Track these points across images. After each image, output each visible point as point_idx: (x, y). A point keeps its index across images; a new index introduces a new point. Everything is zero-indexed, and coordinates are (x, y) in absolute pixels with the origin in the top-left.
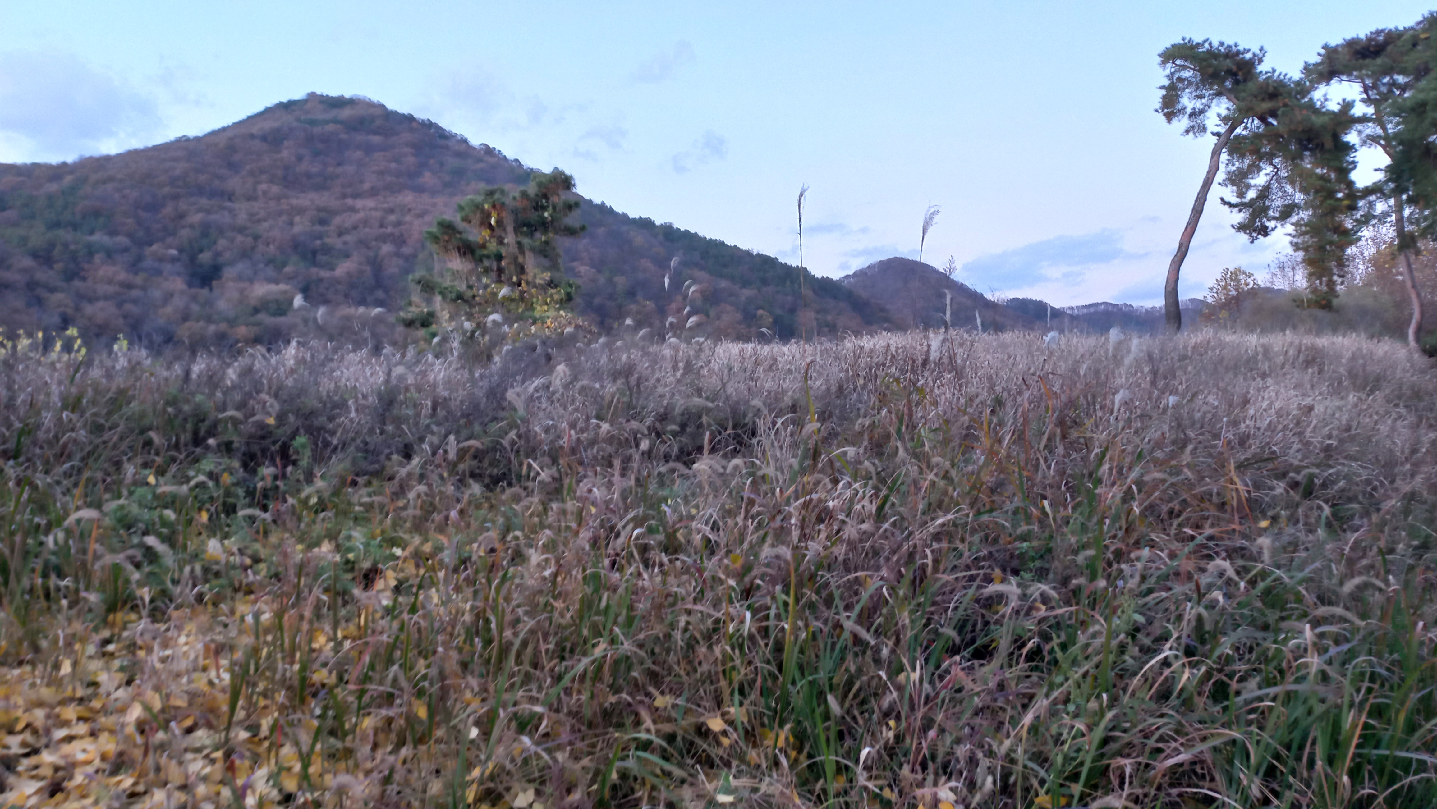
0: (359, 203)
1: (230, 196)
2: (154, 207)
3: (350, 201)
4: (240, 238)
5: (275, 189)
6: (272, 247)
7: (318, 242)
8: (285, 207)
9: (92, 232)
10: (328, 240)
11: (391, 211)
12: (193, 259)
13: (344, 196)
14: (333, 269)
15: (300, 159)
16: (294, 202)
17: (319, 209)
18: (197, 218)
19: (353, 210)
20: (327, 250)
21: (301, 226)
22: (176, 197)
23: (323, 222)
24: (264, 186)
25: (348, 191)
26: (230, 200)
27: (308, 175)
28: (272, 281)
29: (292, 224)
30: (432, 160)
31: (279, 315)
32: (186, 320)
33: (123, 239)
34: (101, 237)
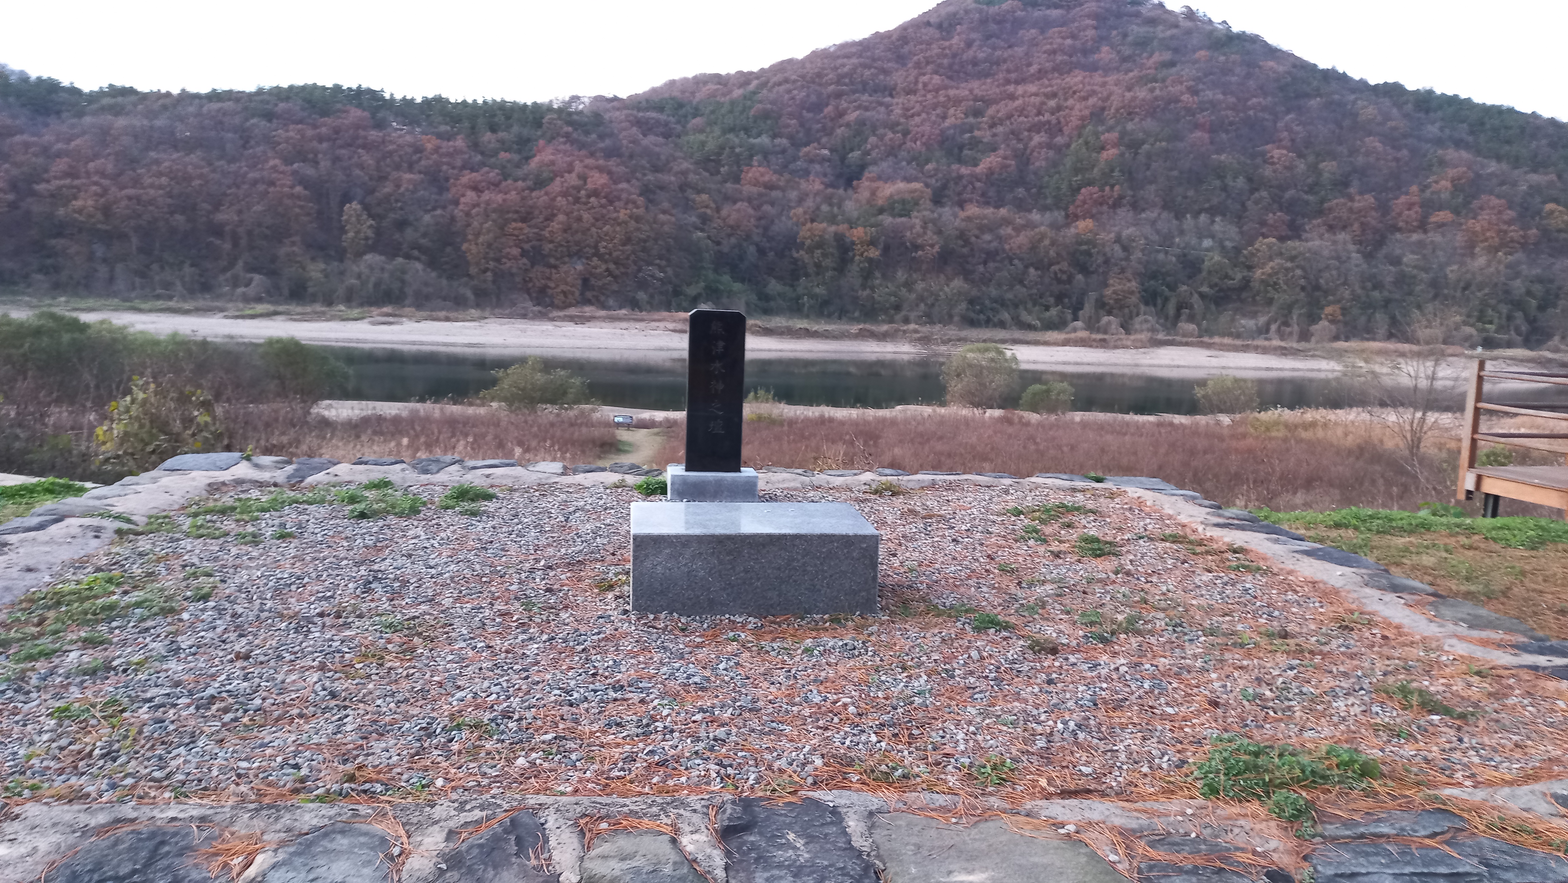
0: (1020, 90)
1: (891, 91)
2: (817, 107)
3: (1011, 88)
4: (890, 135)
5: (937, 80)
6: (918, 142)
7: (967, 135)
8: (942, 99)
9: (759, 135)
10: (977, 133)
11: (1054, 95)
12: (843, 159)
13: (1008, 82)
14: (976, 165)
15: (969, 44)
16: (952, 92)
17: (976, 99)
18: (852, 116)
19: (1012, 97)
20: (975, 143)
21: (955, 117)
22: (839, 95)
23: (977, 113)
24: (925, 78)
25: (1013, 76)
26: (891, 96)
27: (975, 63)
28: (908, 179)
29: (944, 117)
30: (1114, 33)
31: (901, 216)
32: (813, 221)
33: (784, 141)
34: (764, 140)
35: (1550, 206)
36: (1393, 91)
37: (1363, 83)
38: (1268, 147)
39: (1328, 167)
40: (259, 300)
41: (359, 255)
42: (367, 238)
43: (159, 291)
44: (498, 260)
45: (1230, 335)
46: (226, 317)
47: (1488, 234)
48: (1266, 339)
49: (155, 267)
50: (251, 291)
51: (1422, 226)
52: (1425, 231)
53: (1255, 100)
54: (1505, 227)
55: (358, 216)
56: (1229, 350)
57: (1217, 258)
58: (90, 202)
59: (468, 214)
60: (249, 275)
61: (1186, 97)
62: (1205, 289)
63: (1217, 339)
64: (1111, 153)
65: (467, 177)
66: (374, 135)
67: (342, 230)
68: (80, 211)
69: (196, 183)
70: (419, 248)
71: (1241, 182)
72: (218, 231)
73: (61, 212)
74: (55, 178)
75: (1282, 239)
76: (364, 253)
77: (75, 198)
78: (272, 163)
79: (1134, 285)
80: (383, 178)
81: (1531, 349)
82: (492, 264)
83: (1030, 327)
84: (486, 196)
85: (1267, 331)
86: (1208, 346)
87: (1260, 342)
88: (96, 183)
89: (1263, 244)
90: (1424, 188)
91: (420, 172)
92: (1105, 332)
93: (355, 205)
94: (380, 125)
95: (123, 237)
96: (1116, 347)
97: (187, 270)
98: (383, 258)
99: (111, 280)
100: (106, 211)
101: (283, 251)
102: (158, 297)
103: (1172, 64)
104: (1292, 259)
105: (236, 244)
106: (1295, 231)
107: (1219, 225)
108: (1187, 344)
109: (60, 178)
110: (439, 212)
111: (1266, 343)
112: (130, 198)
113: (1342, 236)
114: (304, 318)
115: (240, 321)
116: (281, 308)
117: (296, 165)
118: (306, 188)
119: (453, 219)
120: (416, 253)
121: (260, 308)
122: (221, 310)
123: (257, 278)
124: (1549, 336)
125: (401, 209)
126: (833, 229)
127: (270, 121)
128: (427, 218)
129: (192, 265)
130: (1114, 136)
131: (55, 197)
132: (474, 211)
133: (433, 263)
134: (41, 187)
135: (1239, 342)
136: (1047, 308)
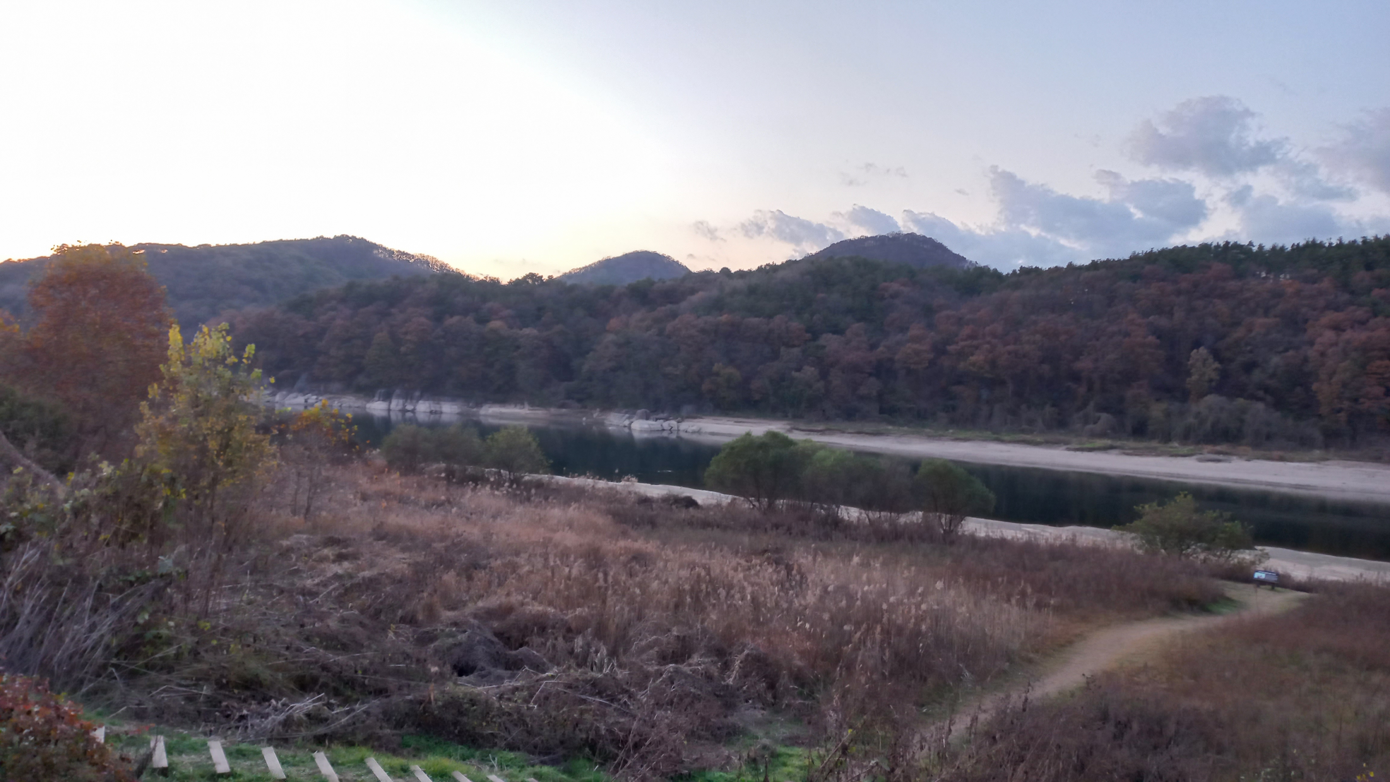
40: (1103, 435)
41: (1202, 395)
42: (1211, 381)
43: (1024, 426)
44: (1356, 400)
46: (1068, 449)
49: (1024, 407)
50: (1098, 427)
55: (1205, 361)
58: (982, 357)
59: (1323, 354)
60: (1098, 414)
65: (1330, 317)
66: (1233, 285)
67: (1189, 374)
68: (974, 364)
69: (1063, 338)
70: (1267, 390)
72: (1076, 377)
73: (962, 365)
74: (962, 340)
76: (1206, 395)
77: (972, 355)
78: (1130, 317)
80: (1236, 324)
82: (1346, 404)
84: (1348, 335)
88: (989, 343)
91: (1275, 316)
93: (1203, 351)
94: (1239, 276)
95: (1003, 383)
97: (1048, 409)
98: (1223, 399)
99: (990, 416)
100: (993, 364)
101: (1129, 394)
102: (1023, 431)
105: (1090, 389)
109: (966, 340)
110: (1291, 353)
112: (1009, 353)
114: (1137, 452)
115: (1078, 453)
116: (1118, 443)
117: (1151, 318)
118: (1159, 337)
119: (1306, 360)
120: (1261, 393)
121: (1100, 442)
122: (1066, 443)
123: (1104, 416)
125: (1251, 352)
127: (1135, 282)
128: (1275, 360)
129: (1053, 406)
131: (962, 355)
132: (1330, 351)
133: (1279, 403)
134: (951, 348)
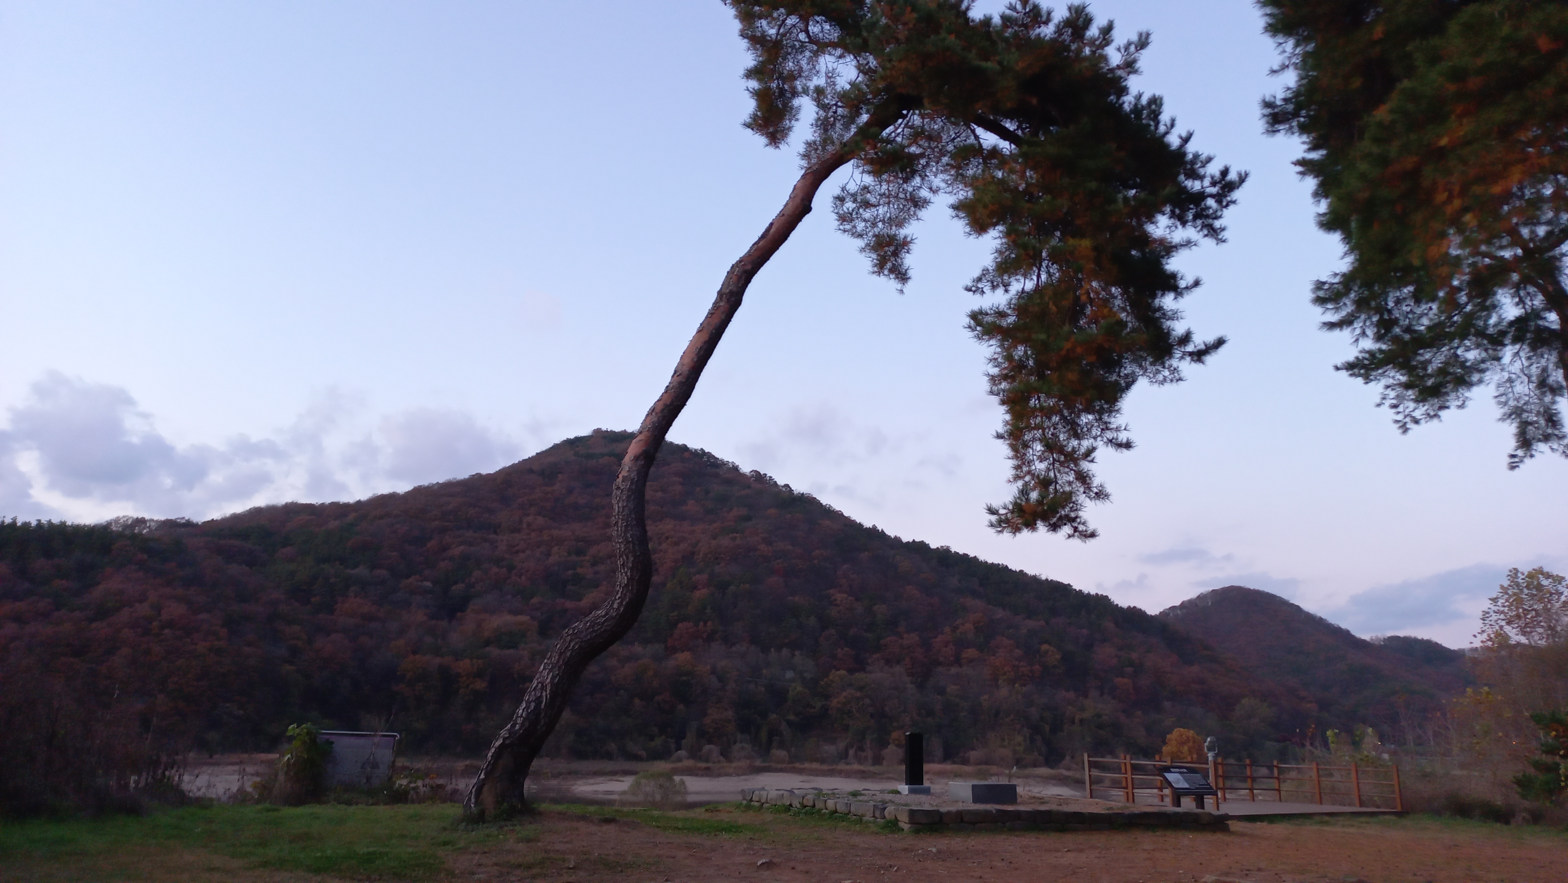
1: (496, 529)
2: (420, 541)
4: (495, 570)
5: (540, 520)
6: (523, 578)
7: (570, 572)
8: (546, 538)
9: (356, 566)
10: (579, 570)
12: (446, 591)
14: (580, 600)
15: (570, 491)
16: (555, 533)
17: (578, 540)
18: (457, 551)
20: (578, 580)
21: (557, 557)
22: (443, 531)
23: (579, 552)
24: (530, 519)
26: (495, 532)
27: (576, 507)
28: (515, 612)
29: (549, 554)
30: (698, 489)
31: (509, 648)
32: (414, 653)
33: (383, 573)
34: (361, 571)
35: (1045, 647)
36: (920, 548)
37: (897, 540)
38: (832, 591)
39: (881, 609)
45: (816, 760)
47: (1006, 669)
48: (847, 764)
51: (957, 661)
52: (961, 666)
53: (817, 551)
54: (1017, 663)
56: (817, 775)
57: (799, 688)
61: (763, 547)
62: (792, 717)
63: (807, 765)
64: (701, 593)
71: (813, 620)
75: (851, 671)
79: (730, 714)
81: (1051, 768)
83: (636, 758)
85: (846, 756)
86: (800, 772)
87: (842, 766)
89: (838, 675)
90: (954, 629)
92: (707, 761)
96: (719, 775)
103: (748, 518)
104: (861, 689)
106: (859, 665)
107: (798, 658)
108: (781, 770)
111: (848, 767)
113: (898, 669)
124: (1063, 757)
126: (438, 660)
130: (703, 577)
135: (825, 767)
136: (652, 739)
